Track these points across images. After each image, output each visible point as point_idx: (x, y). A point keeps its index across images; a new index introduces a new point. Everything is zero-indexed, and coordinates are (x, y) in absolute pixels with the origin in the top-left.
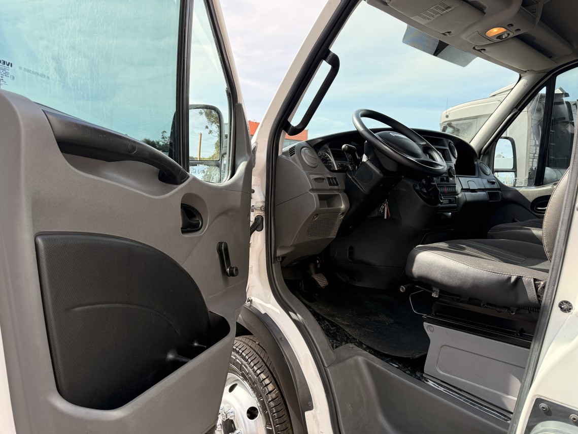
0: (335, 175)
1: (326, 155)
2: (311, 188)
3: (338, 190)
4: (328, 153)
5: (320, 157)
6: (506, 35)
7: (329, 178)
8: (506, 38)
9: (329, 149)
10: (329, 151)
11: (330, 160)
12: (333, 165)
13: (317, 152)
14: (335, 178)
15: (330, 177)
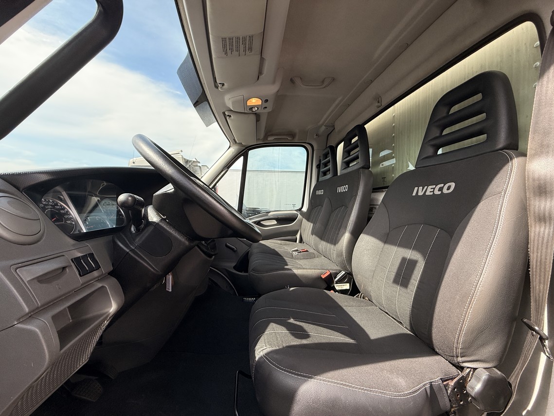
0: (89, 246)
1: (57, 204)
2: (27, 310)
3: (100, 279)
4: (61, 200)
5: (43, 209)
6: (256, 109)
7: (77, 261)
8: (255, 111)
9: (64, 193)
10: (65, 195)
11: (67, 213)
12: (77, 222)
13: (37, 202)
14: (91, 255)
15: (80, 255)
